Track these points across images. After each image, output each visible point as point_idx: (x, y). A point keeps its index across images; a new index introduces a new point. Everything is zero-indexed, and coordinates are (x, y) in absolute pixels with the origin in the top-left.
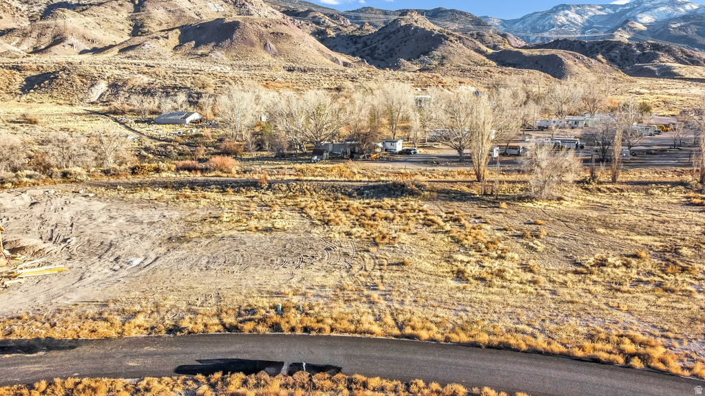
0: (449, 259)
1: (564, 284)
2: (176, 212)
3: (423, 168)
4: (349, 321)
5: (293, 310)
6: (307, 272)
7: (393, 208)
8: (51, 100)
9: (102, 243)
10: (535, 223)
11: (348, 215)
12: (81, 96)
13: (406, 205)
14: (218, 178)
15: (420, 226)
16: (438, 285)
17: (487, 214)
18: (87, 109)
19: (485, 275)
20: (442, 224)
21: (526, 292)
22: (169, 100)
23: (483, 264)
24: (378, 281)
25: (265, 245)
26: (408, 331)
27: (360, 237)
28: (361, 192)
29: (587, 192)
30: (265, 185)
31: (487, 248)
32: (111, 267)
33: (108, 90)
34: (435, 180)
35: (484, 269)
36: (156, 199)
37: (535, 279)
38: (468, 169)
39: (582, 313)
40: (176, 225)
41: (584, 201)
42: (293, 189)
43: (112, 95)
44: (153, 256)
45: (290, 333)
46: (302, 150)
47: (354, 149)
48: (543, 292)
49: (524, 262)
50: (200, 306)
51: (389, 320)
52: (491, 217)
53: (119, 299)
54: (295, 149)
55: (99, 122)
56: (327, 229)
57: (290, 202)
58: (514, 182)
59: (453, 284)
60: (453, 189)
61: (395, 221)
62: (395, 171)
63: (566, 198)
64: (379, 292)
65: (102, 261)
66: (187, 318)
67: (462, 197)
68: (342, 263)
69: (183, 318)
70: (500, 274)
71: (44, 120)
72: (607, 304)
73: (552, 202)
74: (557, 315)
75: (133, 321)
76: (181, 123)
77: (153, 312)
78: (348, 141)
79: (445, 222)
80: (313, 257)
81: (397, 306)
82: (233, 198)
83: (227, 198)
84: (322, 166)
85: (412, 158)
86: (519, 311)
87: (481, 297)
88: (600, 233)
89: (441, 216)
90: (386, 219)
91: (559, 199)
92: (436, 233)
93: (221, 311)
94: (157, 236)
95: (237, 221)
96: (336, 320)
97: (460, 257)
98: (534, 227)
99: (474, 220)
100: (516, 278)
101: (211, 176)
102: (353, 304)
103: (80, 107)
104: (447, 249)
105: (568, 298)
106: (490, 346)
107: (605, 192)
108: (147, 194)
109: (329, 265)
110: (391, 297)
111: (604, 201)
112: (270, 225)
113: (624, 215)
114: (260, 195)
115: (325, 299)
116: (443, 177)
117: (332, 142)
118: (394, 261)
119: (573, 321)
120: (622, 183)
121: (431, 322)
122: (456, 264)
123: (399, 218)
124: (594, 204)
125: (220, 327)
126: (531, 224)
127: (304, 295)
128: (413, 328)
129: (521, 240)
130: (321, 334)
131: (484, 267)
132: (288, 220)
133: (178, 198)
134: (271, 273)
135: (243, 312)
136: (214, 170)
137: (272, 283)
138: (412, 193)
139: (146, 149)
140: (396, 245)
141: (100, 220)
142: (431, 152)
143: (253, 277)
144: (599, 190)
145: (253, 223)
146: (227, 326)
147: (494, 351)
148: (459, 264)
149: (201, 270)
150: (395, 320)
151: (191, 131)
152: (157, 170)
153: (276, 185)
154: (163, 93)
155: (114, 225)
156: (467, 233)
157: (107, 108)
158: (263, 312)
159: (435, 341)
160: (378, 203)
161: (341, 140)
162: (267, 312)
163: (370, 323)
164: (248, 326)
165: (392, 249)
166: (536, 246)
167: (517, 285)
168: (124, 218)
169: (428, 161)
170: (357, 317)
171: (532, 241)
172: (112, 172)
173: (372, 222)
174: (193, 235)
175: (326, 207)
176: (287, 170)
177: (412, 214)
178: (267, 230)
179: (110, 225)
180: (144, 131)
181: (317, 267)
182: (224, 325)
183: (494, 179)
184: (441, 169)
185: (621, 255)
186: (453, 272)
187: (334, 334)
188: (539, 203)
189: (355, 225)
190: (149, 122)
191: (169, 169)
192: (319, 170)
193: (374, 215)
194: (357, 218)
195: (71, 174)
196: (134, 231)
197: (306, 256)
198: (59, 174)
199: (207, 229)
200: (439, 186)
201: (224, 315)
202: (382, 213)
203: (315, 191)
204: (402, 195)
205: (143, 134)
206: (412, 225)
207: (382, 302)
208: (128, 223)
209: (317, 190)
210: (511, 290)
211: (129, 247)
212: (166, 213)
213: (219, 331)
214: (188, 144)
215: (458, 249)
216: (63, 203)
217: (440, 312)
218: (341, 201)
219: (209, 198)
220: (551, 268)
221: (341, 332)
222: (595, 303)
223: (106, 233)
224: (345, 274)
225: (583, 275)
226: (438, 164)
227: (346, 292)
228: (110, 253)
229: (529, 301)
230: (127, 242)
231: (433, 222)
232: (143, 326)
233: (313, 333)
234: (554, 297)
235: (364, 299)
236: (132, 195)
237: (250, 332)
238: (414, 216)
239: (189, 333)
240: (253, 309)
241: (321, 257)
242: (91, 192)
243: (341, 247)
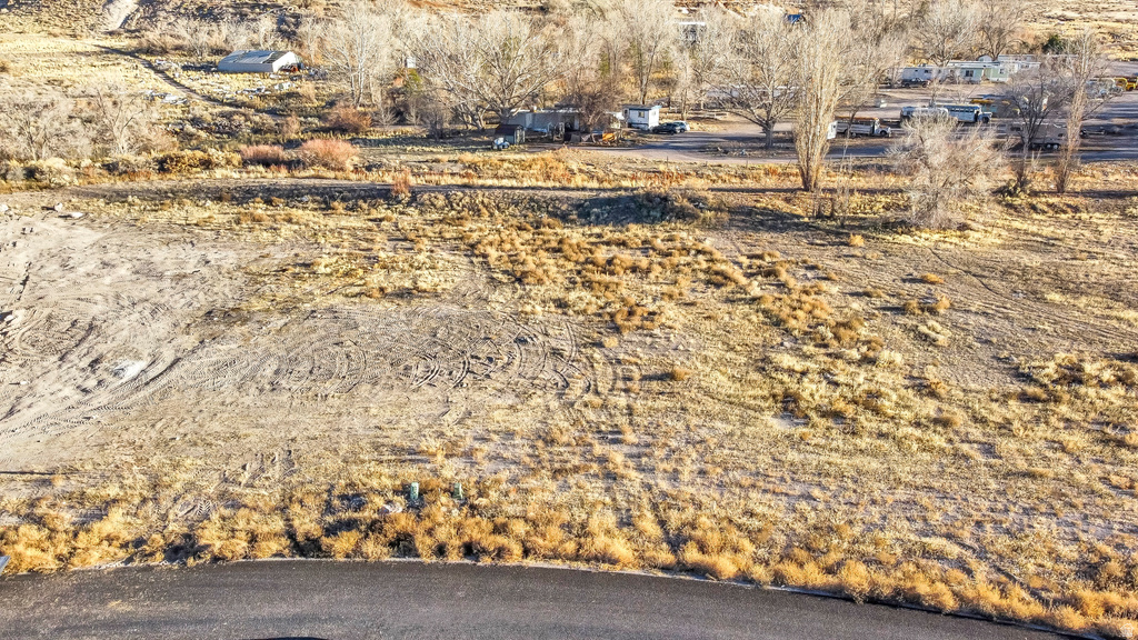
0: (763, 365)
1: (1005, 427)
2: (231, 254)
3: (699, 161)
4: (562, 526)
5: (444, 499)
6: (478, 396)
7: (646, 246)
8: (38, 28)
9: (74, 324)
10: (923, 281)
11: (561, 262)
12: (91, 20)
13: (671, 239)
14: (317, 182)
15: (701, 287)
16: (747, 430)
17: (826, 258)
18: (101, 44)
19: (841, 405)
20: (743, 281)
21: (930, 450)
22: (242, 29)
23: (835, 378)
24: (622, 421)
25: (396, 331)
26: (692, 555)
27: (584, 312)
28: (584, 212)
29: (1012, 211)
30: (405, 196)
31: (837, 337)
32: (80, 381)
33: (138, 10)
34: (724, 186)
35: (839, 390)
36: (196, 225)
37: (945, 415)
38: (784, 163)
39: (1058, 504)
40: (227, 281)
41: (1008, 230)
42: (458, 204)
43: (145, 18)
44: (168, 356)
45: (434, 559)
46: (477, 126)
47: (572, 125)
48: (965, 447)
49: (915, 374)
50: (247, 486)
51: (649, 525)
52: (836, 265)
53: (78, 466)
54: (466, 123)
55: (118, 68)
56: (520, 292)
57: (450, 232)
58: (872, 192)
59: (779, 426)
60: (758, 205)
61: (652, 276)
62: (649, 167)
63: (974, 225)
64: (626, 449)
65: (65, 367)
66: (215, 517)
67: (778, 222)
68: (548, 375)
69: (207, 517)
70: (871, 402)
71: (21, 65)
72: (1105, 480)
73: (948, 232)
74: (1007, 511)
75: (96, 526)
76: (263, 70)
77: (144, 501)
78: (561, 107)
79: (749, 276)
80: (490, 359)
81: (664, 485)
82: (343, 223)
83: (331, 223)
84: (511, 156)
85: (677, 140)
86: (924, 498)
87: (839, 461)
88: (1052, 304)
89: (739, 264)
90: (634, 269)
91: (963, 227)
92: (732, 302)
93: (290, 499)
94: (185, 308)
95: (347, 274)
96: (535, 525)
97: (787, 360)
98: (922, 289)
99: (802, 272)
100: (907, 414)
101: (305, 177)
102: (572, 481)
103: (90, 41)
104: (759, 340)
105: (1022, 465)
106: (873, 600)
107: (1044, 212)
108: (183, 214)
109: (522, 380)
110: (652, 462)
111: (1047, 231)
112: (408, 284)
113: (1092, 262)
114: (395, 215)
115: (513, 467)
116: (738, 180)
117: (532, 111)
118: (654, 369)
119: (1042, 525)
120: (1075, 194)
121: (739, 527)
122: (780, 377)
123: (659, 269)
124: (1030, 237)
125: (285, 541)
126: (914, 281)
127: (468, 455)
128: (702, 548)
129: (902, 320)
130: (501, 563)
131: (837, 384)
132: (444, 272)
133: (238, 222)
134: (404, 400)
135: (336, 502)
136: (313, 164)
137: (403, 424)
138: (682, 215)
139: (195, 121)
140: (657, 331)
141: (81, 270)
142: (712, 129)
143: (367, 410)
144: (1034, 208)
145: (377, 278)
146: (300, 539)
147: (884, 611)
148: (785, 378)
149: (261, 390)
150: (662, 523)
151: (281, 87)
152: (207, 164)
153: (426, 196)
154: (235, 15)
155: (107, 280)
156: (795, 304)
157: (135, 43)
158: (379, 502)
159: (751, 581)
160: (617, 235)
161: (548, 103)
162: (389, 502)
163: (608, 532)
164: (343, 543)
165: (649, 340)
166: (933, 334)
167: (910, 430)
168: (129, 265)
169: (706, 146)
170: (580, 515)
171: (924, 322)
172: (122, 168)
173: (607, 278)
174: (257, 305)
175: (518, 242)
176: (448, 165)
177: (683, 259)
178: (403, 294)
179: (100, 280)
180: (196, 86)
181: (499, 386)
182: (291, 535)
183: (835, 186)
184: (733, 163)
185: (1107, 356)
186: (774, 396)
187: (530, 562)
188: (923, 235)
189: (575, 283)
190: (207, 68)
191: (229, 162)
192: (506, 165)
193: (610, 262)
194: (579, 267)
195: (42, 173)
196: (144, 295)
197: (477, 358)
198: (20, 173)
199: (285, 292)
200: (733, 200)
201: (296, 508)
202: (626, 257)
203: (499, 208)
204: (662, 218)
205: (194, 91)
206: (685, 283)
207: (633, 474)
208: (134, 277)
209: (502, 206)
210: (899, 443)
211: (125, 333)
212: (211, 256)
213: (279, 554)
214: (272, 112)
215: (779, 340)
216: (18, 233)
217: (757, 501)
218: (547, 230)
219: (297, 223)
220: (973, 386)
221: (545, 557)
222: (1081, 477)
223: (88, 300)
224: (554, 404)
225: (1040, 405)
226: (726, 152)
227: (556, 449)
228: (84, 347)
229: (942, 473)
230: (125, 322)
231: (726, 278)
232: (118, 539)
233: (486, 561)
234: (992, 461)
235: (595, 467)
236: (153, 214)
237: (348, 556)
238: (688, 264)
239: (216, 559)
240: (358, 495)
241: (506, 359)
242: (76, 208)
243: (547, 335)
